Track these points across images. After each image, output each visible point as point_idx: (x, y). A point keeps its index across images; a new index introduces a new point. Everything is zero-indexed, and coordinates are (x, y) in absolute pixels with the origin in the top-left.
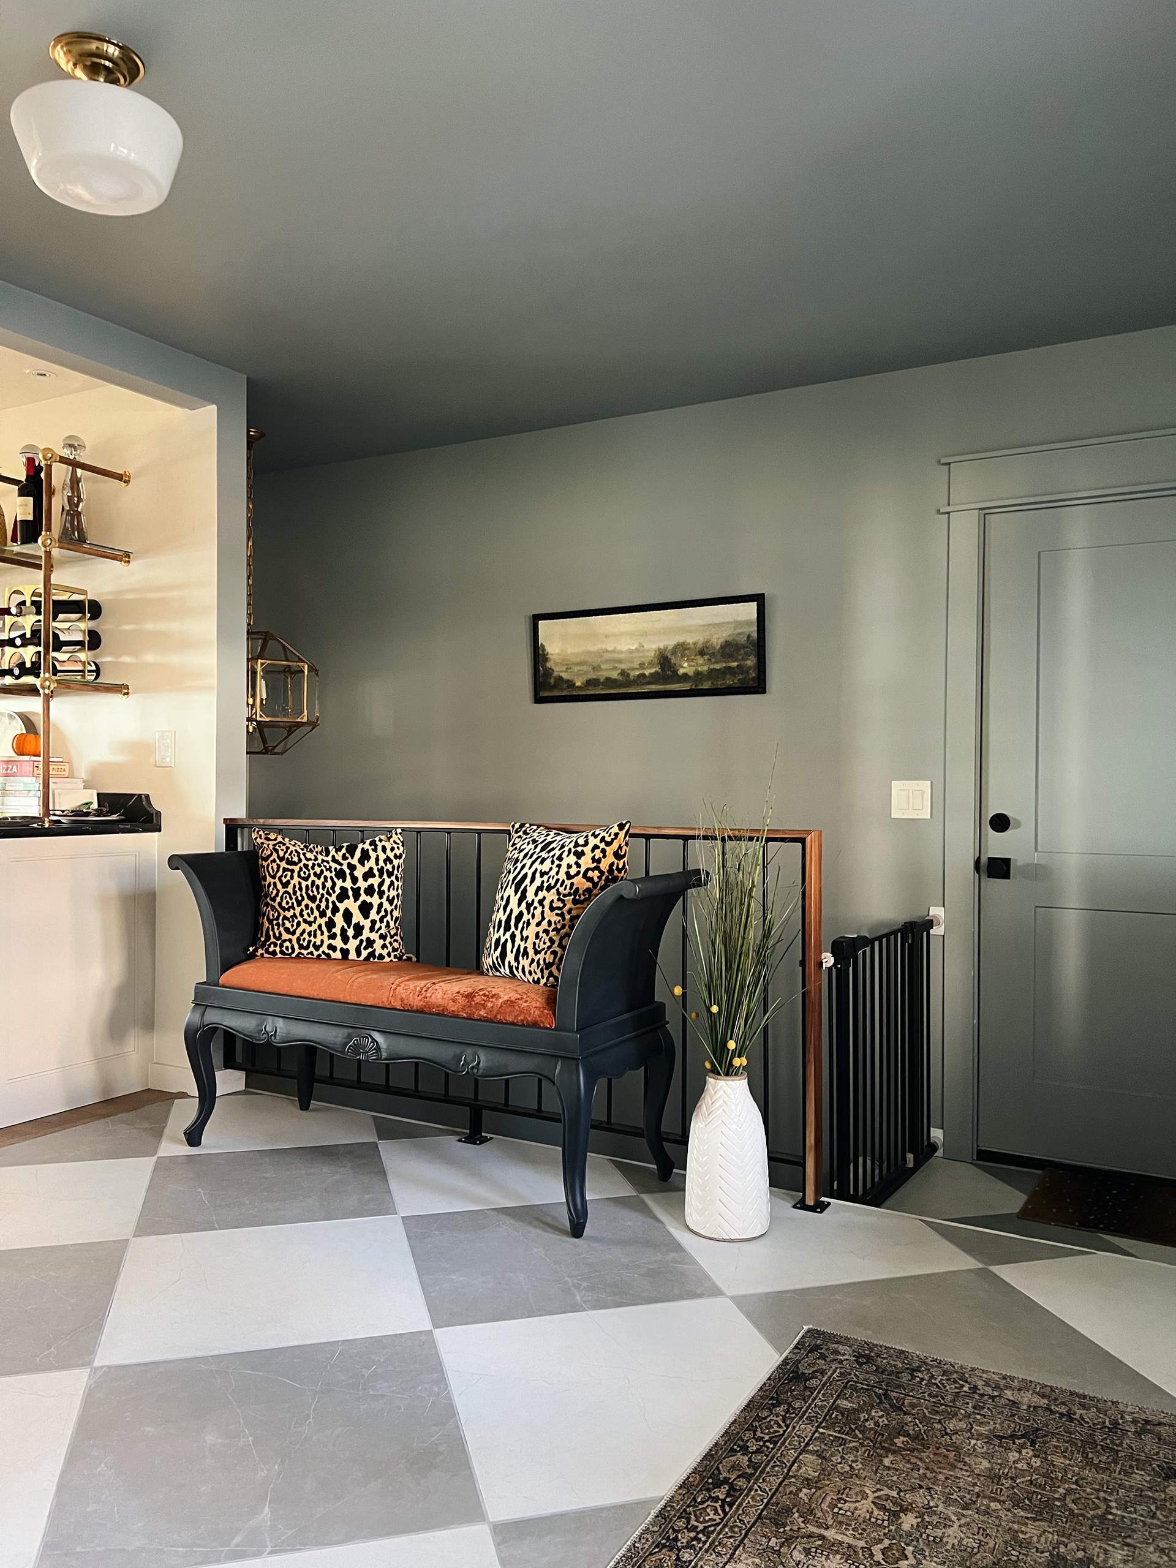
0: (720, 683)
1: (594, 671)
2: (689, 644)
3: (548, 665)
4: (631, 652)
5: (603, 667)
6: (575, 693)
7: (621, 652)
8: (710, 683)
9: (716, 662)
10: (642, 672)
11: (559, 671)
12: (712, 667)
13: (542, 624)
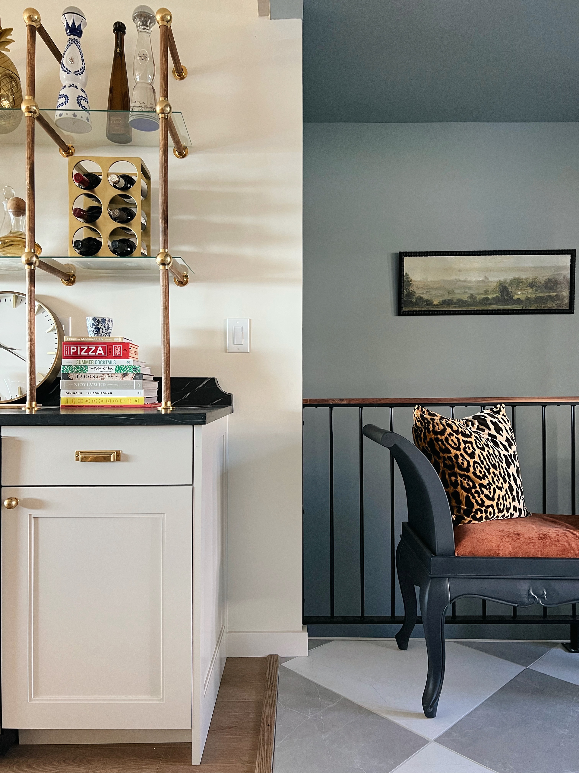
0: (543, 306)
1: (449, 294)
2: (522, 279)
3: (411, 288)
4: (478, 282)
5: (456, 291)
6: (432, 309)
7: (470, 282)
8: (536, 305)
9: (541, 292)
10: (485, 296)
11: (419, 293)
12: (538, 295)
13: (407, 259)
